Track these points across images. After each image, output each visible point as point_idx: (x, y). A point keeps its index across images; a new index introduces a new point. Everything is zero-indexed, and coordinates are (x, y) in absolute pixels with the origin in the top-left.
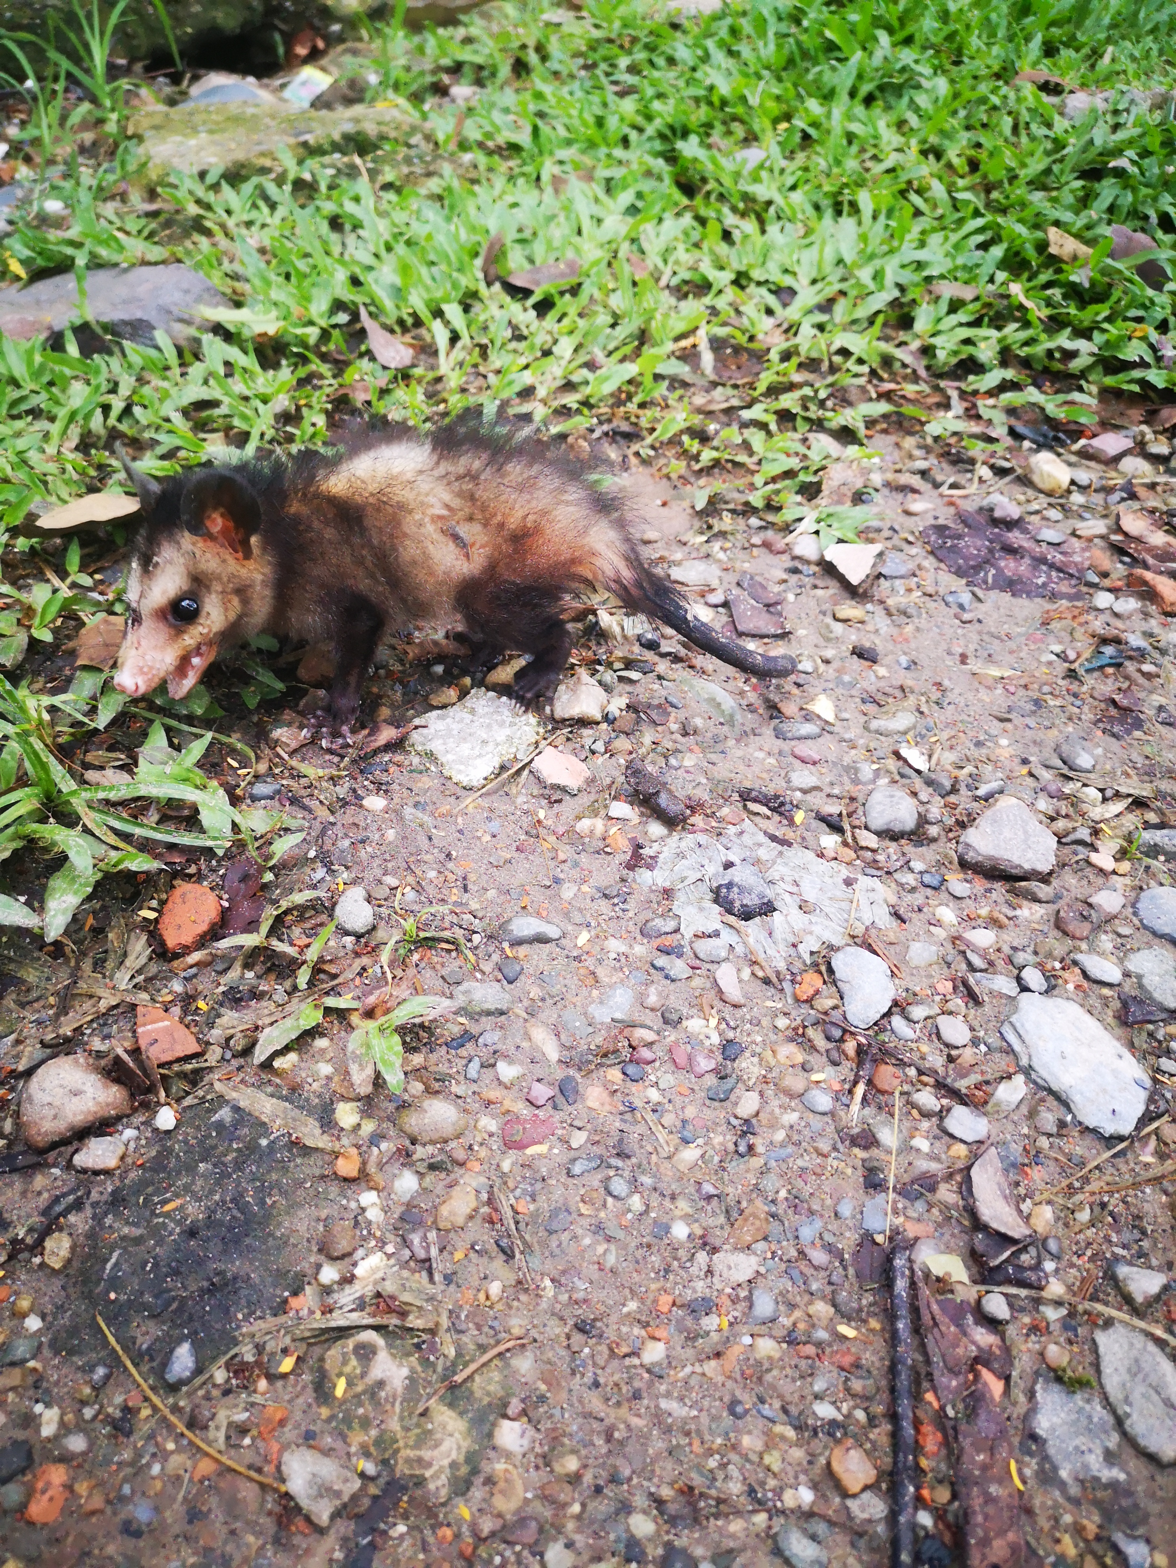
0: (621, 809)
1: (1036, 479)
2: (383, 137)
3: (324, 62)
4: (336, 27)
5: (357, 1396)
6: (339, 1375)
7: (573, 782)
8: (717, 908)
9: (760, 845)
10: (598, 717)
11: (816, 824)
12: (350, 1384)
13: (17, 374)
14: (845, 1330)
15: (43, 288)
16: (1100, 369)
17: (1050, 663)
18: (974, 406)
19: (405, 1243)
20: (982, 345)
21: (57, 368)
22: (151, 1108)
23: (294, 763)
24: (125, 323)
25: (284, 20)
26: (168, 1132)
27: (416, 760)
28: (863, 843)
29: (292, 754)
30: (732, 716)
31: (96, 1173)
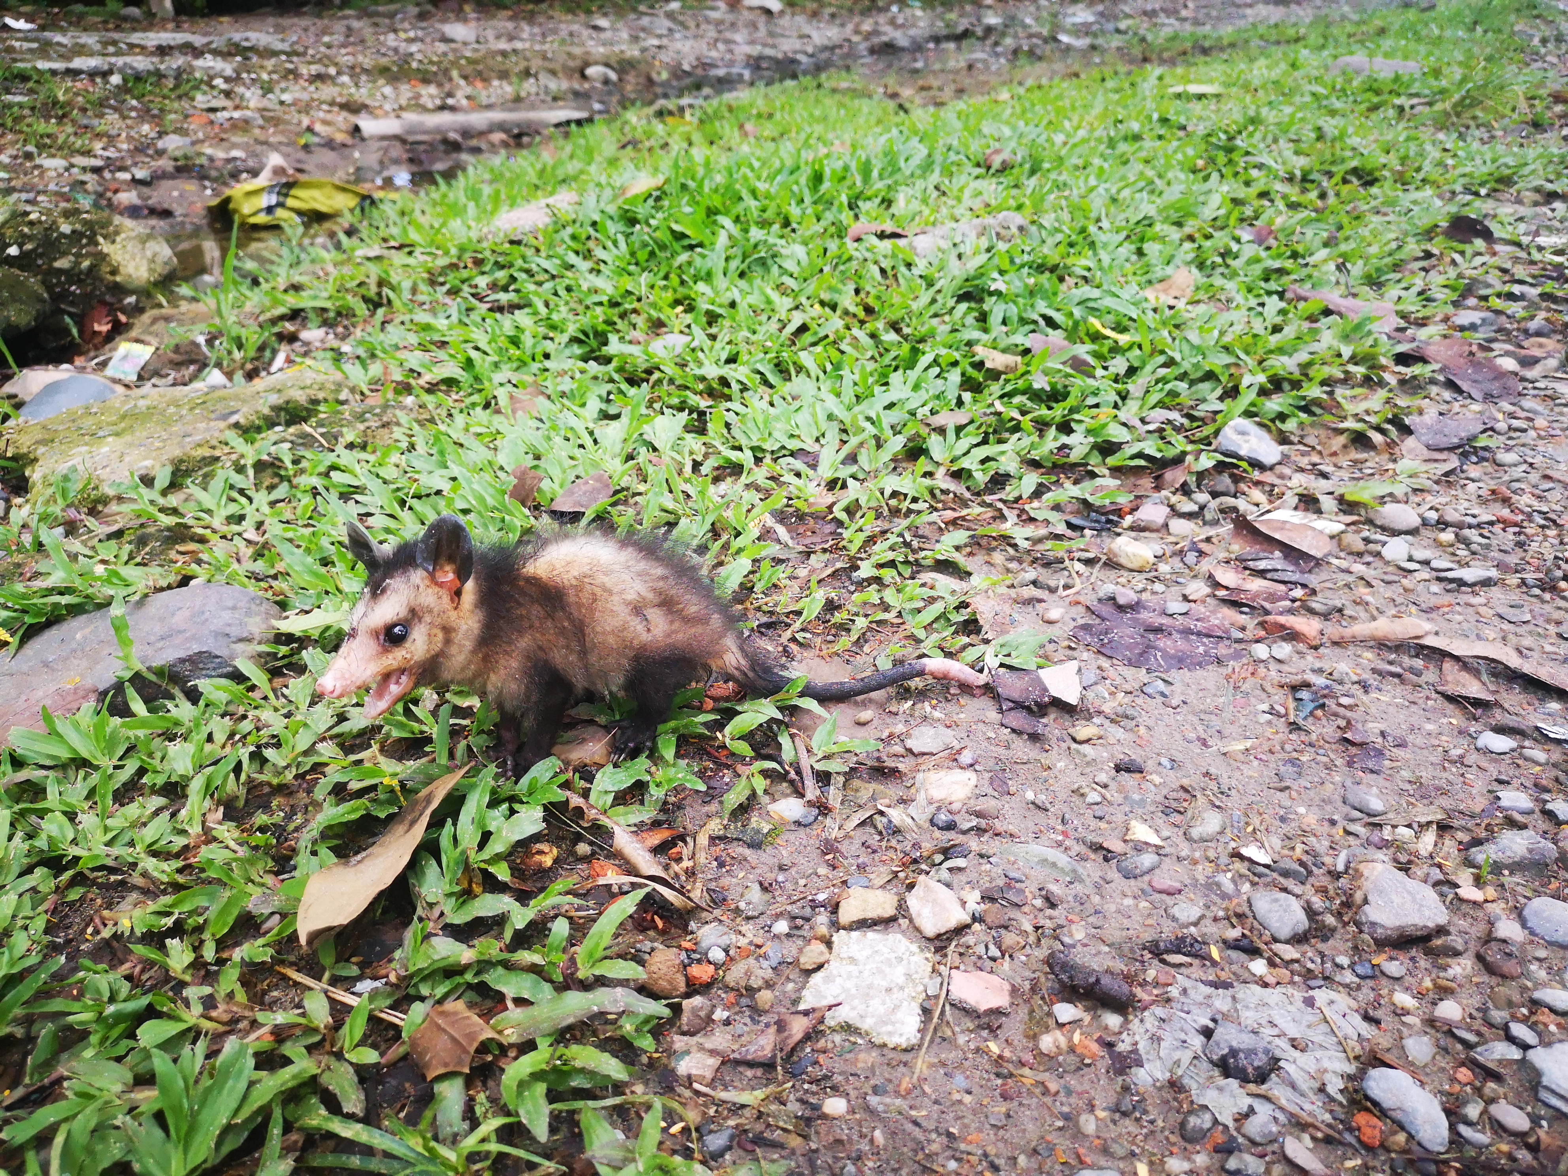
0: (1065, 1011)
1: (1123, 561)
2: (315, 402)
3: (134, 333)
4: (131, 299)
7: (1001, 1000)
8: (1233, 1083)
9: (1209, 997)
10: (969, 920)
11: (1234, 954)
17: (1269, 722)
18: (1023, 511)
20: (1002, 459)
23: (721, 1094)
24: (182, 661)
25: (72, 304)
27: (838, 1038)
28: (1287, 957)
29: (711, 1084)
30: (1074, 871)
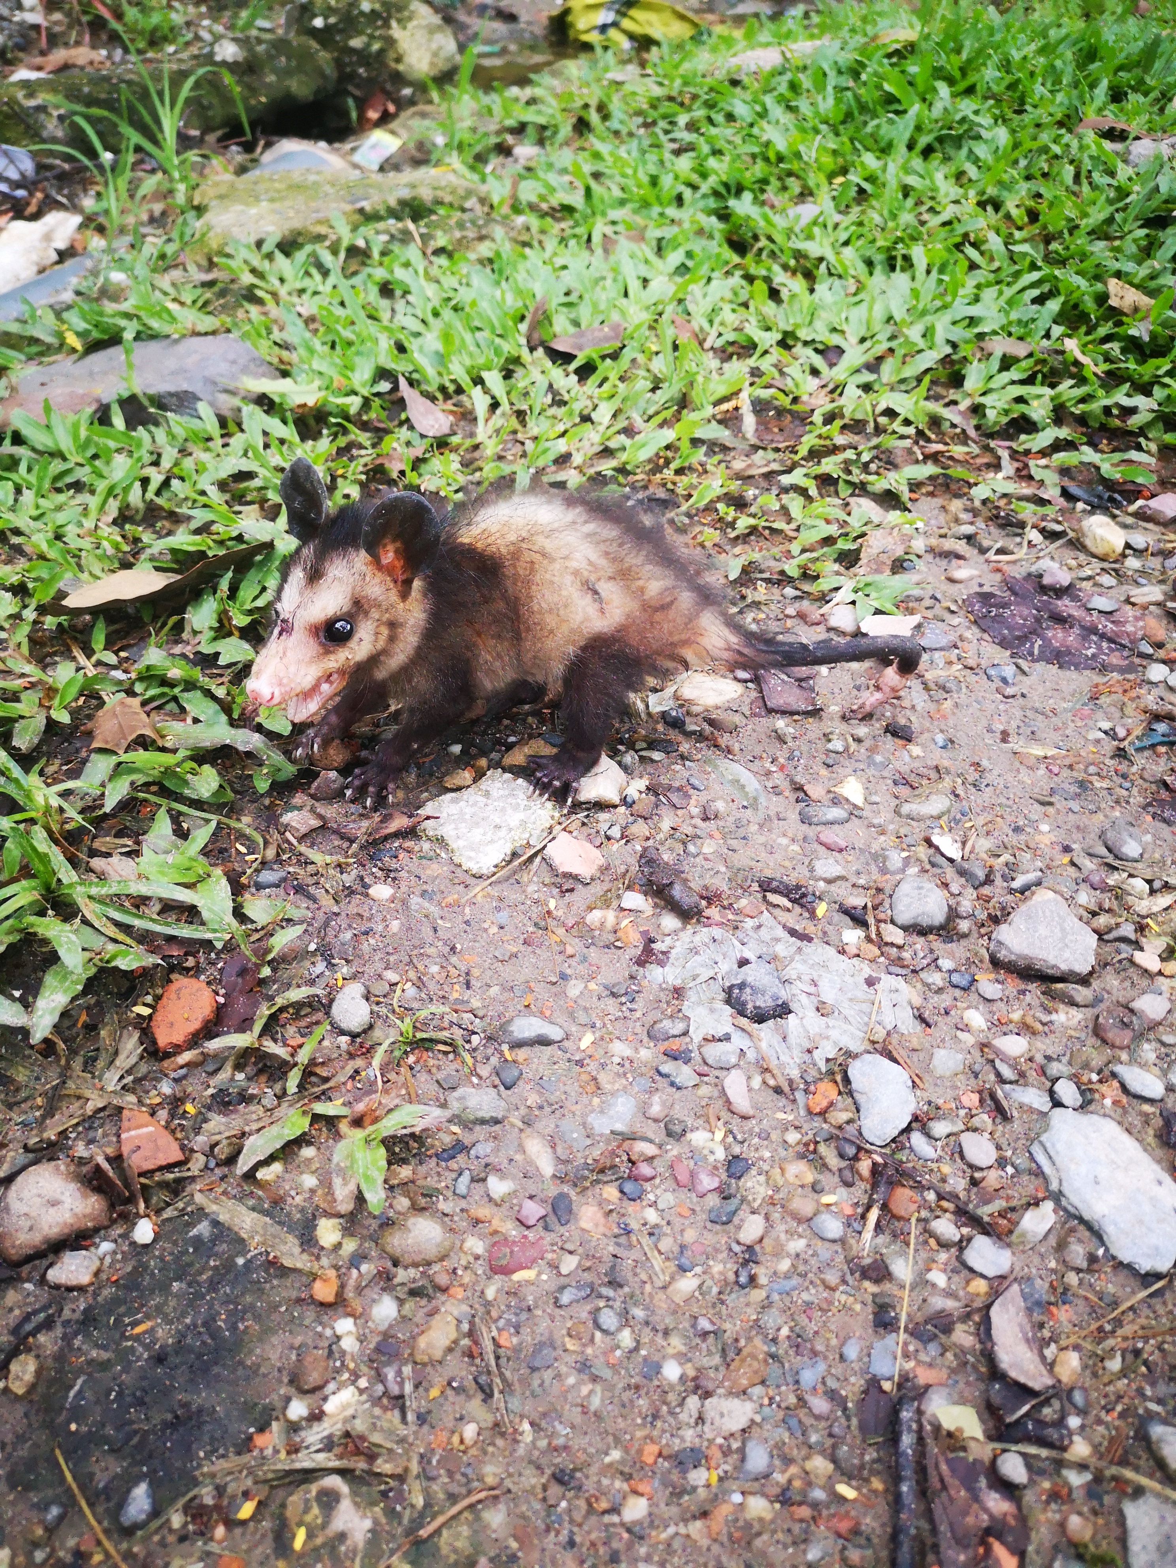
0: (634, 900)
1: (1088, 542)
2: (439, 202)
3: (393, 125)
4: (407, 91)
5: (316, 1549)
6: (300, 1524)
7: (585, 871)
8: (728, 1010)
9: (778, 940)
10: (616, 800)
11: (839, 917)
12: (310, 1536)
13: (64, 447)
14: (846, 1490)
15: (98, 359)
16: (1161, 425)
17: (1098, 741)
18: (1026, 466)
19: (380, 1377)
20: (1035, 403)
21: (102, 441)
22: (129, 1220)
23: (302, 848)
24: (171, 395)
25: (358, 86)
26: (146, 1246)
27: (426, 846)
28: (888, 939)
29: (301, 840)
30: (755, 799)
31: (70, 1289)
